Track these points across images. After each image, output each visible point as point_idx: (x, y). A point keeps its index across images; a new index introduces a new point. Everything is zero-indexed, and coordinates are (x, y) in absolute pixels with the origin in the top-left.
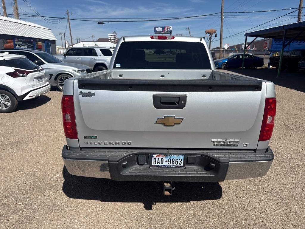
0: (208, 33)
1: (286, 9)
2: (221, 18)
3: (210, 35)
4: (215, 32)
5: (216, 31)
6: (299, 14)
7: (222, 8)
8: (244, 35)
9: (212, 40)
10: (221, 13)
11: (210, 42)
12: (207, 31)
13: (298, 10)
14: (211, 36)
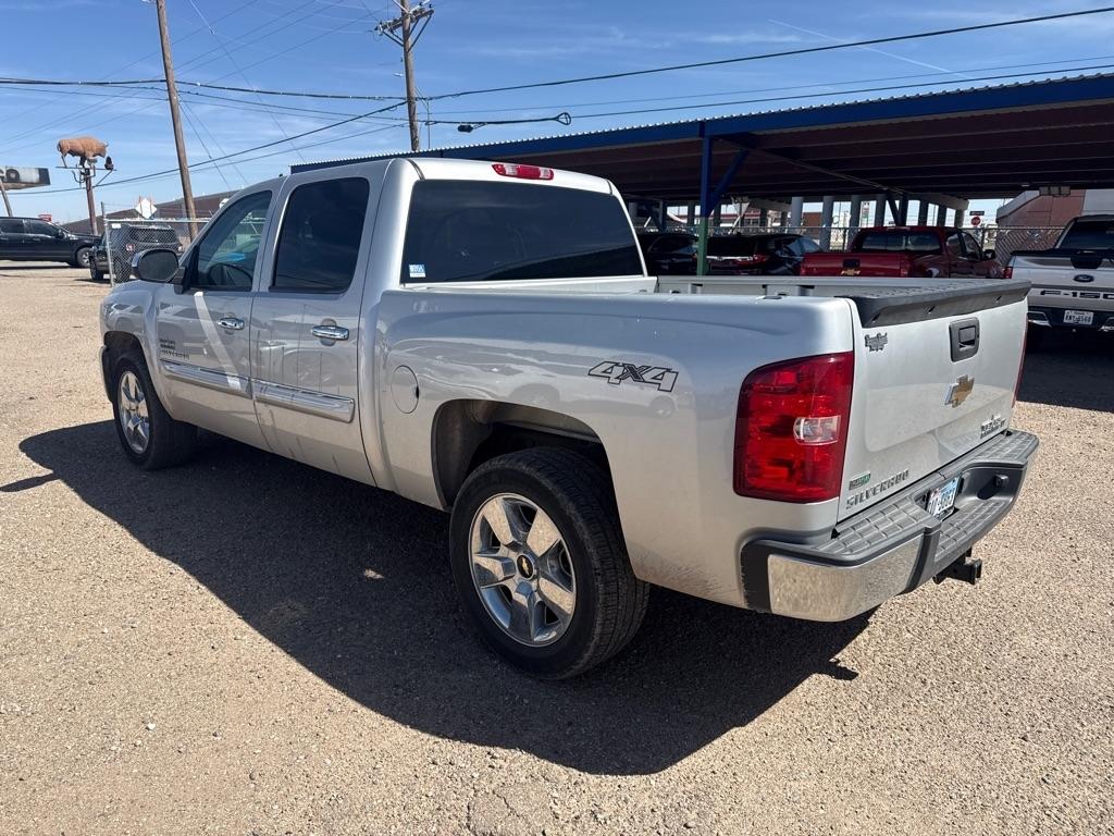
0: (73, 153)
1: (374, 98)
2: (170, 100)
3: (82, 163)
4: (101, 153)
5: (105, 147)
6: (410, 117)
7: (168, 62)
8: (290, 169)
9: (94, 182)
10: (167, 81)
11: (89, 189)
12: (67, 146)
13: (406, 105)
14: (86, 165)
